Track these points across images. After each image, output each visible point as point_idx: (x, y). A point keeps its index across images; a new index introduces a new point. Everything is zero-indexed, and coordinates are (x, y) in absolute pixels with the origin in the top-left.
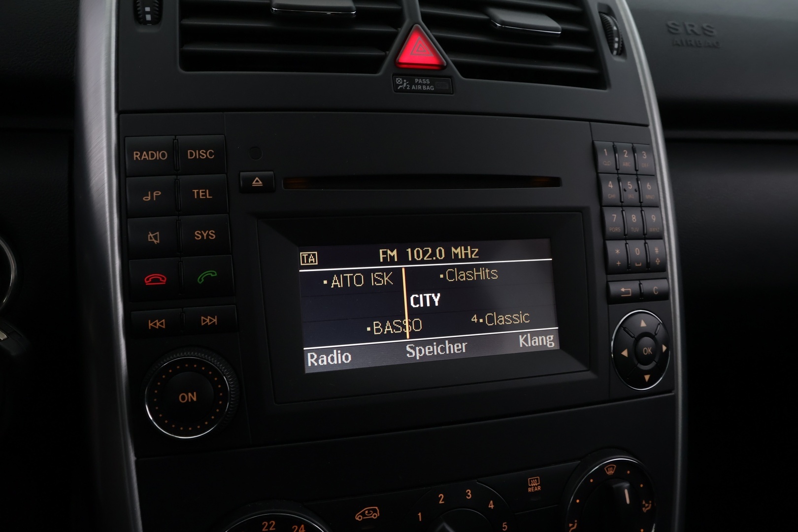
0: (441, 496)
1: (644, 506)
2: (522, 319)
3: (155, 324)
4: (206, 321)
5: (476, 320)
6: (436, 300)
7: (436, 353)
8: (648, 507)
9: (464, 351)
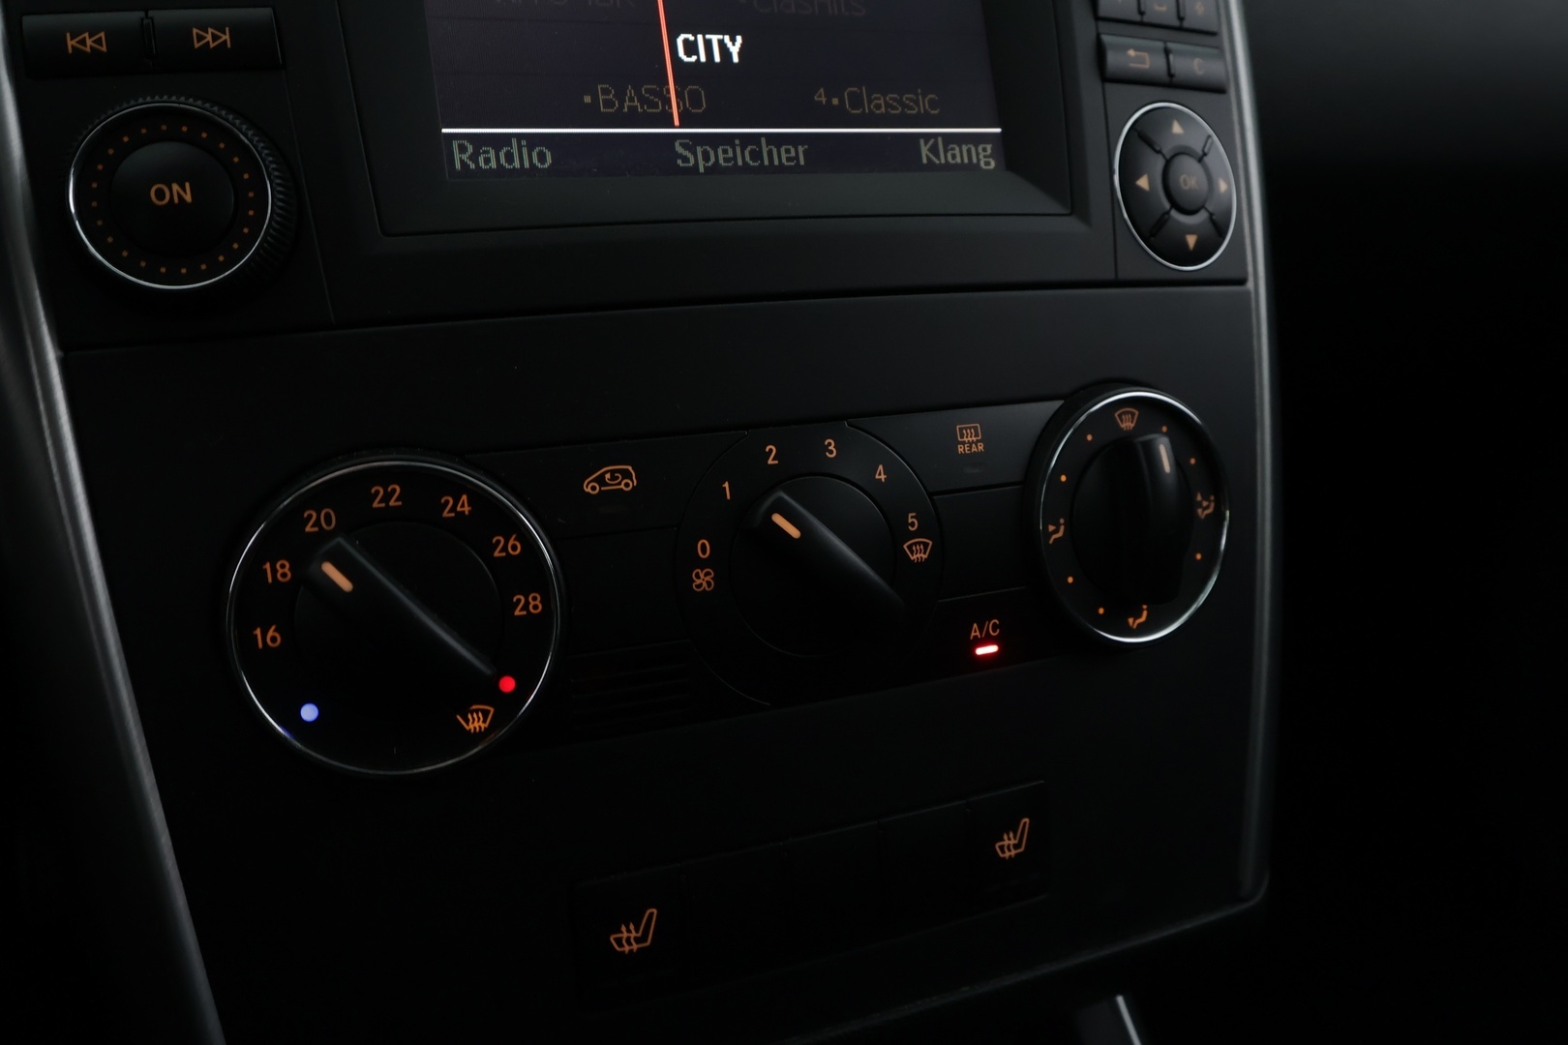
0: (771, 450)
1: (1200, 505)
2: (924, 105)
3: (83, 42)
4: (205, 38)
5: (824, 100)
6: (735, 50)
7: (740, 163)
8: (1208, 507)
9: (802, 162)
